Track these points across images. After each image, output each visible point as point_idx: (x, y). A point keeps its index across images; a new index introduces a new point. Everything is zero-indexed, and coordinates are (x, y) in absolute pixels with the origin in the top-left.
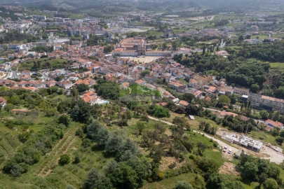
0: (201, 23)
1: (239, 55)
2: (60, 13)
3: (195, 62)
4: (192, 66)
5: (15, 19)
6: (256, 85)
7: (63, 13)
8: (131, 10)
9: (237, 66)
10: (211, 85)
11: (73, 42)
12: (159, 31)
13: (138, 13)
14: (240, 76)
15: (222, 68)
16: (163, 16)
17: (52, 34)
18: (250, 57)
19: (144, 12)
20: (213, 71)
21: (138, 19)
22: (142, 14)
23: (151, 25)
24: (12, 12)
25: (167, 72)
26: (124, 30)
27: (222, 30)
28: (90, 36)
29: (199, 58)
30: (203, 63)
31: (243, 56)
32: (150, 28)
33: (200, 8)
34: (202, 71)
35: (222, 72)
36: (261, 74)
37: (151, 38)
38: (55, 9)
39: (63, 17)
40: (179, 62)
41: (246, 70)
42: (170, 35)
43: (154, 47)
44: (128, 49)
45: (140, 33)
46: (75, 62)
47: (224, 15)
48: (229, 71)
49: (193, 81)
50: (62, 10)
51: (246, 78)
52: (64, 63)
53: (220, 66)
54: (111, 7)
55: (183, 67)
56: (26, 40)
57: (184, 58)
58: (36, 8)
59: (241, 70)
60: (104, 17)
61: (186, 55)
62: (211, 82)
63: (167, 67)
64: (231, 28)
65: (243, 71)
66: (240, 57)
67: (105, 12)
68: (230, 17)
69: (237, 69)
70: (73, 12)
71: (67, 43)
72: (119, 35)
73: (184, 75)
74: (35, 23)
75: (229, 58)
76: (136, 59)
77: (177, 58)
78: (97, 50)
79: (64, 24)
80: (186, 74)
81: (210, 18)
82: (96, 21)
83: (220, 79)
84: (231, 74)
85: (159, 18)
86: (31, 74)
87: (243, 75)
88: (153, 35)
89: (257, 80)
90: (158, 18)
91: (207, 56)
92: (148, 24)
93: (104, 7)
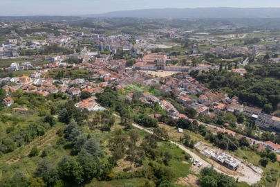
0: (231, 41)
1: (256, 74)
2: (97, 30)
3: (210, 78)
4: (207, 82)
5: (57, 34)
6: (270, 106)
7: (100, 30)
8: (163, 27)
9: (252, 85)
10: (222, 102)
11: (101, 55)
12: (184, 48)
13: (169, 30)
14: (253, 94)
15: (236, 86)
16: (193, 34)
17: (85, 48)
18: (269, 76)
19: (175, 30)
20: (226, 88)
21: (168, 36)
22: (173, 32)
23: (178, 42)
24: (56, 28)
25: (180, 86)
26: (150, 46)
27: (252, 48)
28: (118, 50)
29: (215, 75)
30: (218, 79)
31: (260, 74)
32: (176, 45)
33: (234, 26)
34: (216, 88)
35: (235, 90)
36: (276, 93)
37: (174, 54)
38: (93, 27)
39: (99, 33)
40: (195, 77)
41: (260, 89)
42: (195, 51)
43: (174, 63)
44: (149, 63)
45: (164, 49)
46: (96, 73)
47: (257, 33)
48: (243, 89)
49: (203, 97)
50: (100, 27)
51: (260, 97)
52: (86, 73)
53: (234, 83)
54: (145, 25)
55: (197, 82)
56: (62, 53)
57: (200, 74)
58: (78, 25)
59: (255, 88)
60: (136, 33)
61: (203, 72)
62: (223, 99)
63: (181, 82)
64: (261, 46)
65: (257, 90)
66: (257, 76)
67: (138, 29)
68: (264, 36)
69: (251, 87)
70: (109, 29)
71: (95, 56)
73: (197, 91)
74: (74, 38)
75: (246, 76)
76: (154, 73)
77: (194, 74)
78: (120, 63)
79: (97, 40)
80: (199, 90)
81: (241, 36)
82: (128, 37)
83: (232, 96)
84: (245, 92)
85: (189, 34)
86: (54, 81)
87: (257, 94)
88: (178, 52)
89: (270, 100)
90: (188, 36)
91: (223, 73)
92: (175, 41)
93: (138, 24)
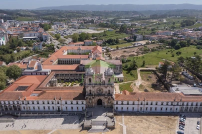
8: (86, 16)
19: (97, 17)
21: (92, 22)
22: (95, 19)
32: (107, 29)
33: (143, 15)
42: (139, 37)
45: (93, 35)
54: (69, 14)
72: (62, 37)
85: (112, 21)
88: (114, 38)
93: (63, 14)
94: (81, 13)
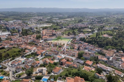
11: (13, 34)
13: (38, 17)
19: (41, 17)
21: (41, 20)
28: (22, 29)
32: (51, 24)
42: (63, 27)
45: (49, 27)
49: (108, 55)
61: (87, 38)
70: (5, 17)
72: (38, 28)
78: (32, 38)
79: (2, 24)
81: (72, 19)
85: (50, 19)
88: (56, 28)
93: (21, 15)
94: (31, 15)
